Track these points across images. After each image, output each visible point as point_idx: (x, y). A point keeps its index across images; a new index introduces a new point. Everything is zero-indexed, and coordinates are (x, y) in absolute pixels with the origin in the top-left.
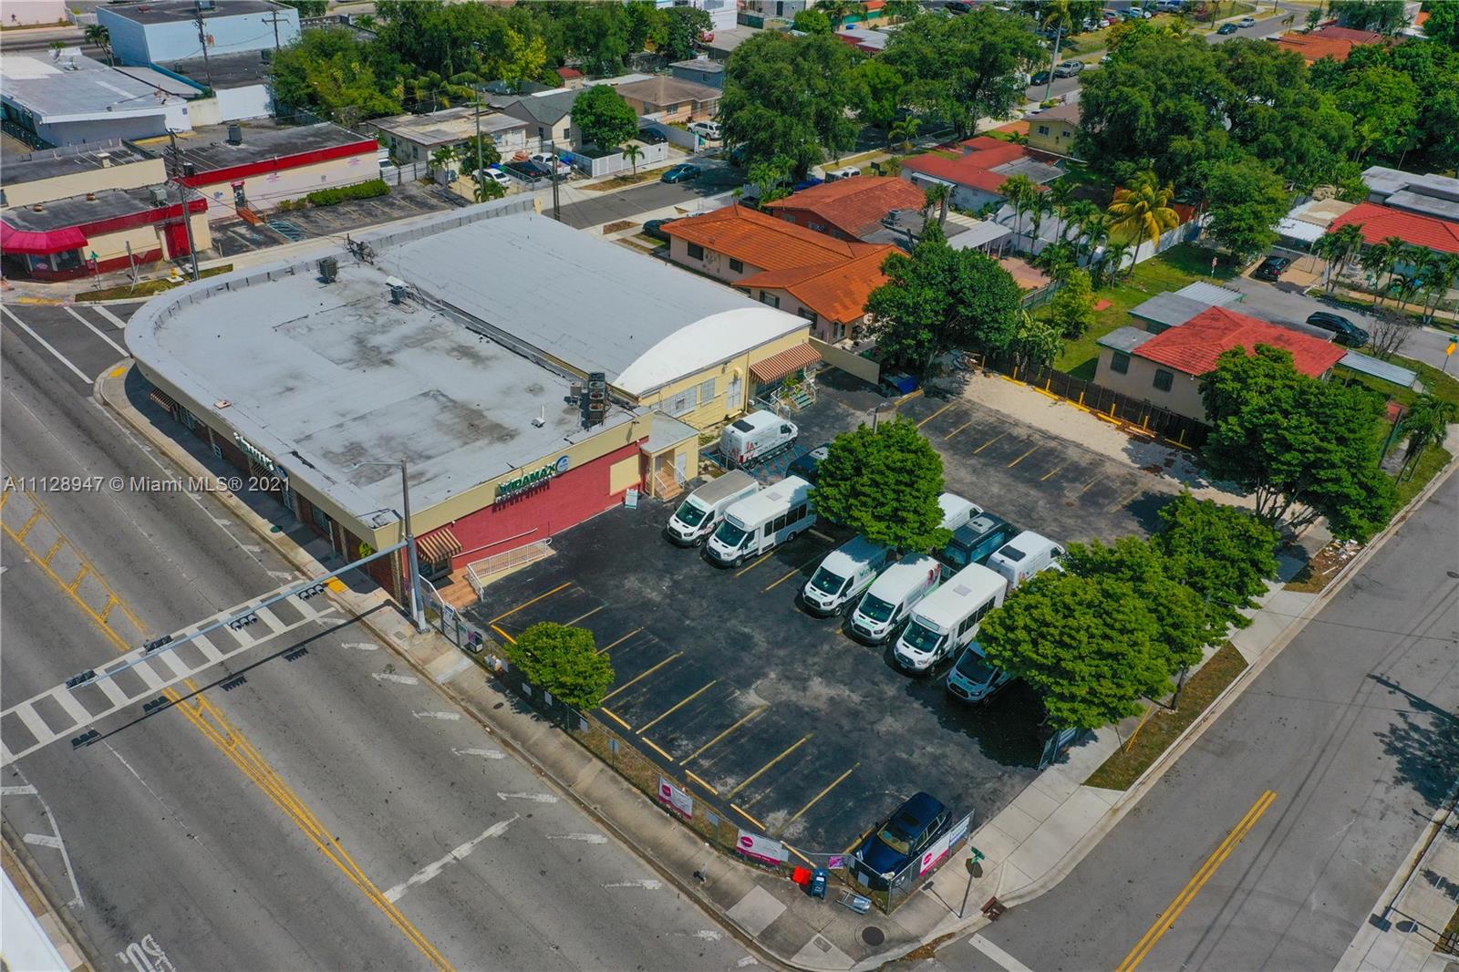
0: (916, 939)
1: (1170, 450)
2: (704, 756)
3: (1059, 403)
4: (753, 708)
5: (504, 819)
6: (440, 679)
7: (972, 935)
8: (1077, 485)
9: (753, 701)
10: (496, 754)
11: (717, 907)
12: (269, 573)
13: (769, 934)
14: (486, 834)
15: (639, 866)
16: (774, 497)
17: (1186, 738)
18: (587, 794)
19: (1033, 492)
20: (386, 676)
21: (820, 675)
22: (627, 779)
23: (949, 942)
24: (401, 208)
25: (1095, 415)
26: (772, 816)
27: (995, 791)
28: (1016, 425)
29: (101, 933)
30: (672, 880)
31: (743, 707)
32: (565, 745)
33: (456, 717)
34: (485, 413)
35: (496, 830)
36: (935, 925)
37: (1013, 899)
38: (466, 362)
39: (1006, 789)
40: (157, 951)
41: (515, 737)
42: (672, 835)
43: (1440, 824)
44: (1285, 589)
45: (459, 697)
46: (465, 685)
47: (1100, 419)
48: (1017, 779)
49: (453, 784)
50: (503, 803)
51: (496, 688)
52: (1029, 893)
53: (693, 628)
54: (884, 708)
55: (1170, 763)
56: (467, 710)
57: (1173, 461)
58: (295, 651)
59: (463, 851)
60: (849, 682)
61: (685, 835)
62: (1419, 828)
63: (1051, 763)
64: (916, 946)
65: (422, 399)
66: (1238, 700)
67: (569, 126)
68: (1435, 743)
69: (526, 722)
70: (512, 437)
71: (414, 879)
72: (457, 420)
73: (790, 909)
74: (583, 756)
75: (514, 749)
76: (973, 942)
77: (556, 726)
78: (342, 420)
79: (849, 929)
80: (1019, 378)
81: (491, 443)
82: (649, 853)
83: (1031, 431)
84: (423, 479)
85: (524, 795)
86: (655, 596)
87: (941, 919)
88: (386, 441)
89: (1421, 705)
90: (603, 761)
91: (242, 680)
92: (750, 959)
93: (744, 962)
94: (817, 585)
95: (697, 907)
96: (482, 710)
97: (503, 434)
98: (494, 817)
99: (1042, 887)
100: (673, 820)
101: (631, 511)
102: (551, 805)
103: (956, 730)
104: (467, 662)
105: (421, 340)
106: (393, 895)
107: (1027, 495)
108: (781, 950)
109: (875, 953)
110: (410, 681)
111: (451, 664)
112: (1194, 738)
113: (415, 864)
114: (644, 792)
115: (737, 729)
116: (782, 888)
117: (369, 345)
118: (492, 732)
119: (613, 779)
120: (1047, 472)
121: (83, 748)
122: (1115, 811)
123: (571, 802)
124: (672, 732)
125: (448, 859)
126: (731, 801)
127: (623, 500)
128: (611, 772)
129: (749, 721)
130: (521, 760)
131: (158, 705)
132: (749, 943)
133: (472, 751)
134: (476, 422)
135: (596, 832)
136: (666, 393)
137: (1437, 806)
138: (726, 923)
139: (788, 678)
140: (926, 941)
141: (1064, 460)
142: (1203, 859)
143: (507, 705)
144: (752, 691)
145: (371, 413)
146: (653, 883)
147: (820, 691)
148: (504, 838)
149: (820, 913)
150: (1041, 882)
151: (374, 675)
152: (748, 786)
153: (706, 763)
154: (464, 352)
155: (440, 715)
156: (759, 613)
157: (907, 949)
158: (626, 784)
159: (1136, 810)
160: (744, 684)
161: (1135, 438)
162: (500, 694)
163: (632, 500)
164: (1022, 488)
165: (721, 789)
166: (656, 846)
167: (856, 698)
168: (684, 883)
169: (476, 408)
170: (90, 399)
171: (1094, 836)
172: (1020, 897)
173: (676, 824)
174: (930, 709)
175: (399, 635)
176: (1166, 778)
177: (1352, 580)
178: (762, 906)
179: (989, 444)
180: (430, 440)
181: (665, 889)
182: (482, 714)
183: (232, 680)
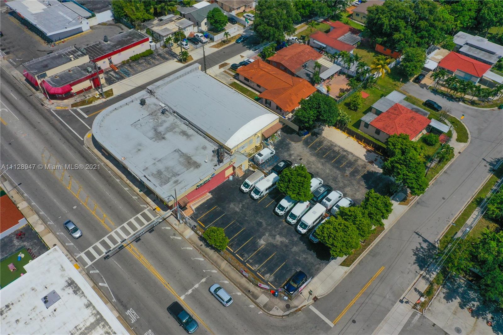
0: (297, 307)
1: (377, 155)
2: (251, 259)
3: (349, 137)
4: (262, 245)
5: (205, 277)
6: (187, 237)
7: (310, 305)
8: (350, 169)
9: (262, 242)
10: (202, 259)
11: (254, 299)
12: (141, 205)
13: (265, 306)
14: (201, 281)
15: (236, 289)
16: (268, 181)
17: (366, 252)
18: (223, 270)
19: (338, 172)
20: (174, 237)
21: (279, 234)
22: (233, 266)
23: (304, 307)
24: (158, 60)
25: (358, 142)
26: (266, 275)
27: (318, 268)
28: (336, 146)
29: (121, 308)
30: (243, 292)
31: (260, 244)
32: (218, 256)
33: (192, 249)
34: (192, 158)
35: (204, 280)
36: (302, 303)
37: (320, 296)
38: (185, 137)
39: (321, 267)
40: (134, 312)
41: (206, 254)
42: (243, 281)
43: (421, 275)
44: (399, 204)
45: (192, 243)
46: (193, 239)
47: (359, 143)
48: (324, 264)
49: (193, 268)
50: (204, 273)
51: (201, 240)
52: (323, 295)
53: (248, 220)
54: (293, 244)
55: (361, 259)
56: (194, 247)
57: (377, 159)
58: (151, 230)
59: (197, 286)
60: (285, 236)
61: (246, 281)
62: (416, 276)
63: (332, 259)
64: (297, 308)
65: (174, 152)
66: (381, 240)
67: (206, 22)
68: (426, 252)
69: (208, 250)
70: (200, 166)
71: (187, 293)
72: (184, 160)
73: (270, 300)
74: (222, 260)
75: (206, 258)
76: (310, 307)
77: (216, 251)
78: (155, 161)
79: (282, 304)
80: (338, 128)
81: (194, 169)
82: (238, 285)
83: (340, 148)
84: (178, 183)
85: (209, 270)
86: (238, 210)
87: (303, 302)
88: (167, 169)
89: (425, 241)
90: (227, 261)
91: (140, 239)
92: (261, 312)
93: (259, 313)
94: (279, 208)
95: (249, 299)
96: (198, 246)
97: (197, 165)
98: (203, 277)
99: (327, 293)
100: (243, 277)
101: (231, 181)
102: (215, 273)
103: (311, 250)
104: (193, 232)
105: (171, 129)
106: (182, 298)
107: (336, 173)
108: (267, 310)
109: (288, 310)
110: (180, 238)
111: (189, 233)
112: (368, 251)
113: (187, 290)
114: (237, 269)
115: (258, 251)
116: (268, 294)
117: (158, 131)
118: (200, 253)
119: (229, 266)
120: (342, 164)
121: (107, 260)
122: (346, 272)
123: (220, 272)
124: (243, 252)
125: (193, 288)
126: (257, 272)
127: (229, 178)
128: (229, 264)
129: (261, 249)
130: (208, 260)
131: (121, 247)
132: (261, 308)
133: (196, 259)
134: (190, 161)
135: (226, 280)
136: (239, 146)
137: (421, 269)
138: (256, 303)
139: (271, 236)
140: (299, 307)
141: (347, 159)
142: (364, 285)
143: (203, 245)
144: (262, 240)
145: (162, 159)
146: (239, 294)
147: (279, 239)
148: (205, 282)
149: (276, 301)
150: (326, 292)
151: (171, 237)
152: (261, 267)
153: (251, 261)
154: (184, 133)
155: (188, 248)
156: (264, 215)
157: (295, 309)
158: (232, 267)
159: (351, 272)
160: (260, 238)
161: (368, 151)
162: (202, 242)
163: (231, 178)
164: (335, 170)
165: (254, 268)
166: (240, 284)
167: (287, 241)
168: (246, 293)
169: (189, 156)
170: (84, 146)
171: (340, 280)
172: (322, 296)
173: (244, 278)
174: (305, 244)
175: (175, 224)
176: (359, 263)
177: (417, 201)
178: (264, 299)
179: (327, 154)
180: (178, 168)
181: (242, 295)
182: (198, 248)
183: (137, 239)
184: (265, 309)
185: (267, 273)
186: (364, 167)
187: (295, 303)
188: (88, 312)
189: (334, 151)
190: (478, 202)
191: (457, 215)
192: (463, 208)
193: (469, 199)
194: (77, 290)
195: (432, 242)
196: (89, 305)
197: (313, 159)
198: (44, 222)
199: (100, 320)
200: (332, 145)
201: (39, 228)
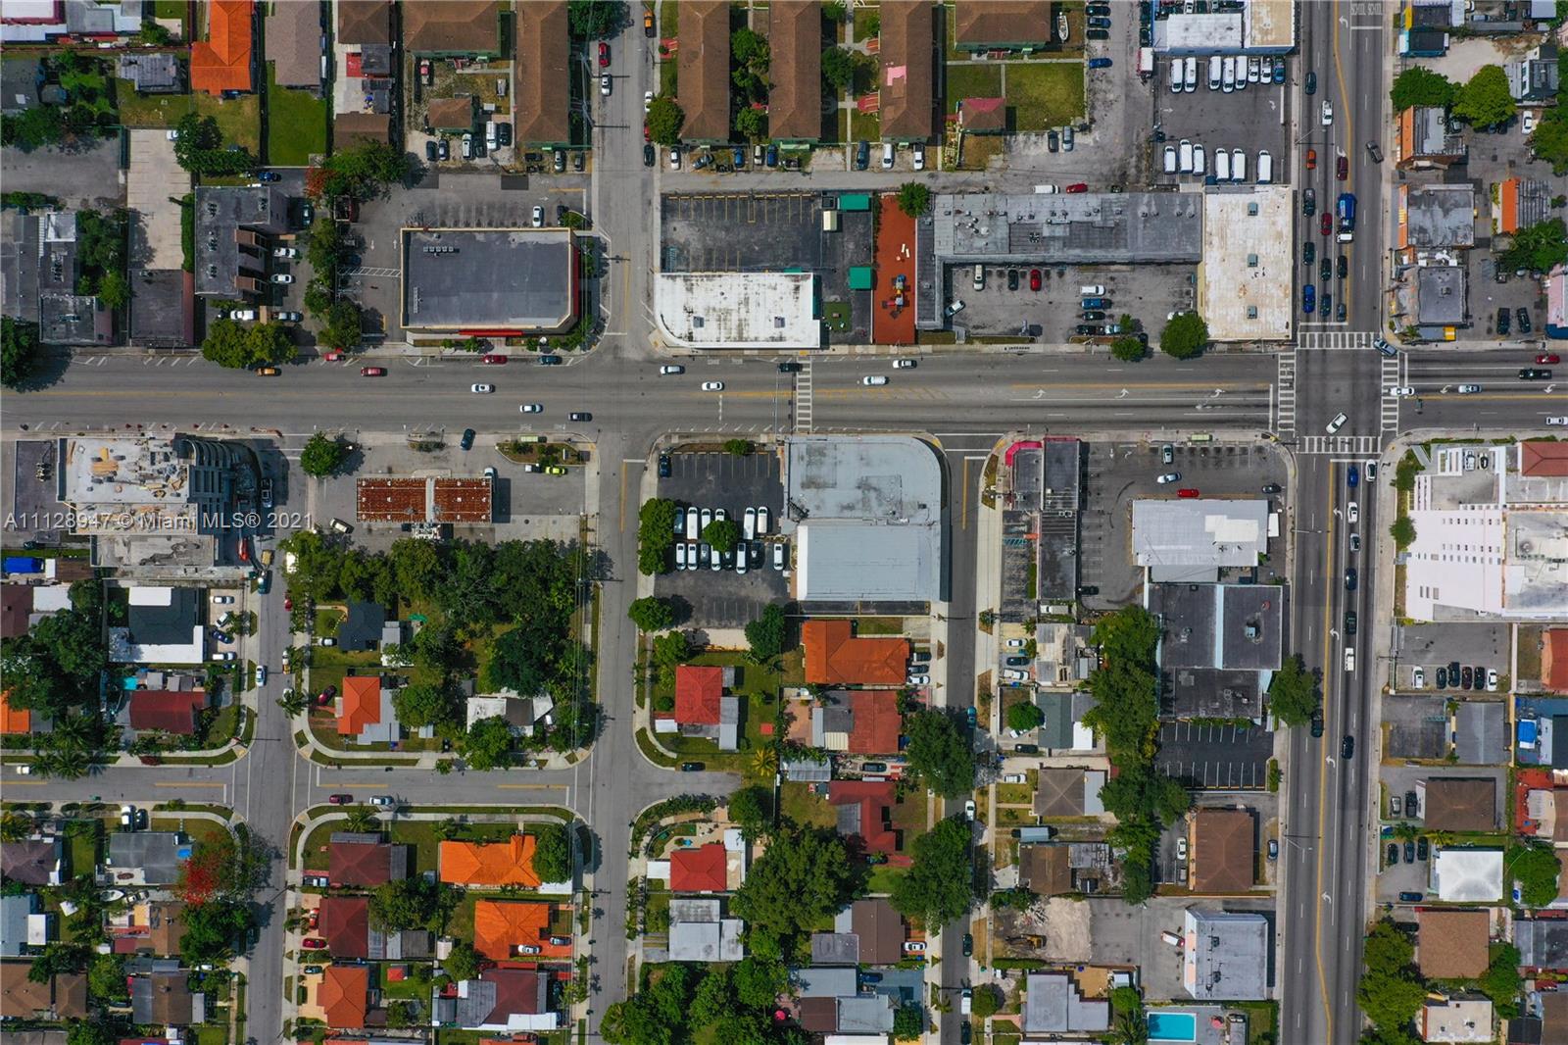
0: (652, 453)
1: (697, 644)
3: (733, 647)
4: (709, 476)
6: (762, 435)
8: (707, 608)
9: (711, 478)
10: (736, 430)
15: (697, 431)
16: (749, 528)
18: (713, 435)
19: (712, 595)
20: (770, 426)
21: (707, 495)
23: (647, 457)
24: (1011, 592)
25: (723, 648)
26: (687, 456)
31: (711, 475)
32: (728, 440)
33: (749, 430)
34: (817, 489)
35: (720, 418)
36: (651, 458)
37: (645, 472)
41: (737, 435)
42: (697, 441)
43: (596, 546)
45: (754, 434)
46: (756, 437)
47: (721, 647)
51: (750, 441)
53: (736, 486)
54: (689, 493)
55: (639, 521)
56: (750, 433)
57: (696, 639)
58: (791, 417)
60: (699, 495)
61: (695, 442)
62: (599, 542)
68: (604, 568)
69: (738, 439)
71: (721, 401)
74: (723, 441)
75: (735, 432)
76: (645, 460)
77: (733, 442)
78: (838, 460)
79: (662, 447)
81: (802, 481)
82: (697, 434)
84: (800, 459)
85: (723, 427)
87: (651, 460)
88: (822, 463)
89: (610, 579)
90: (718, 443)
91: (788, 404)
94: (722, 511)
97: (804, 486)
99: (642, 479)
100: (700, 443)
102: (718, 429)
103: (675, 498)
104: (761, 441)
105: (865, 503)
107: (713, 592)
110: (765, 429)
111: (763, 439)
114: (708, 443)
115: (707, 469)
116: (675, 446)
117: (872, 490)
118: (741, 433)
123: (716, 432)
126: (695, 453)
128: (716, 442)
129: (707, 472)
130: (731, 432)
131: (794, 388)
134: (814, 485)
135: (708, 431)
136: (797, 532)
137: (599, 551)
140: (650, 454)
141: (716, 618)
142: (625, 503)
143: (745, 440)
144: (712, 480)
145: (836, 467)
146: (692, 431)
147: (704, 491)
148: (717, 418)
149: (668, 446)
151: (772, 425)
152: (695, 459)
154: (850, 507)
155: (752, 428)
156: (729, 500)
157: (652, 451)
158: (712, 442)
160: (715, 480)
161: (708, 643)
162: (748, 440)
165: (699, 454)
166: (697, 436)
167: (697, 493)
169: (821, 489)
171: (642, 492)
172: (644, 474)
174: (683, 500)
176: (638, 516)
178: (675, 440)
180: (814, 471)
181: (690, 431)
182: (747, 435)
183: (791, 403)
184: (669, 435)
185: (688, 458)
186: (697, 621)
187: (655, 455)
188: (752, 336)
189: (734, 618)
190: (592, 657)
191: (601, 628)
192: (600, 639)
193: (600, 654)
194: (773, 339)
195: (607, 583)
196: (756, 339)
197: (743, 593)
198: (863, 355)
199: (741, 339)
201: (859, 349)
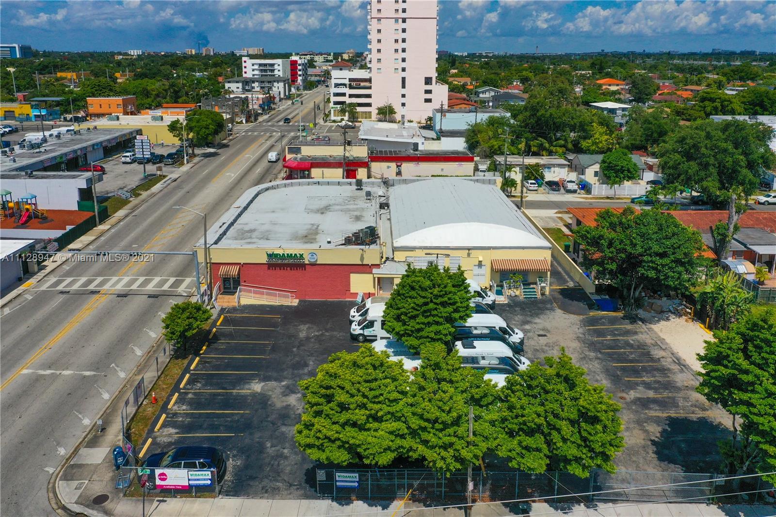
8: (650, 392)
9: (257, 387)
11: (83, 444)
14: (83, 373)
15: (98, 413)
22: (155, 384)
26: (171, 429)
27: (278, 489)
28: (664, 349)
30: (94, 425)
32: (162, 362)
35: (87, 373)
39: (284, 492)
41: (155, 351)
49: (109, 353)
50: (108, 367)
59: (67, 372)
65: (308, 225)
67: (598, 170)
72: (304, 233)
73: (98, 465)
77: (173, 355)
79: (99, 489)
80: (710, 328)
82: (109, 411)
83: (671, 356)
86: (302, 335)
90: (161, 374)
92: (52, 469)
95: (81, 439)
97: (310, 241)
98: (96, 369)
100: (138, 406)
106: (26, 371)
108: (64, 476)
109: (88, 506)
113: (49, 368)
114: (150, 391)
115: (227, 392)
118: (152, 347)
119: (151, 381)
121: (59, 294)
123: (126, 380)
124: (203, 379)
125: (58, 372)
127: (357, 297)
128: (155, 379)
130: (142, 359)
131: (95, 292)
133: (135, 348)
135: (112, 394)
136: (418, 253)
138: (75, 452)
139: (287, 388)
141: (668, 377)
144: (263, 384)
148: (85, 377)
154: (358, 217)
158: (151, 385)
163: (359, 299)
164: (601, 377)
165: (174, 407)
166: (115, 411)
168: (94, 429)
173: (135, 408)
178: (98, 455)
179: (622, 350)
180: (281, 235)
181: (86, 426)
183: (123, 295)
184: (65, 471)
185: (174, 427)
186: (704, 407)
187: (121, 506)
189: (646, 354)
197: (572, 344)
200: (656, 344)
